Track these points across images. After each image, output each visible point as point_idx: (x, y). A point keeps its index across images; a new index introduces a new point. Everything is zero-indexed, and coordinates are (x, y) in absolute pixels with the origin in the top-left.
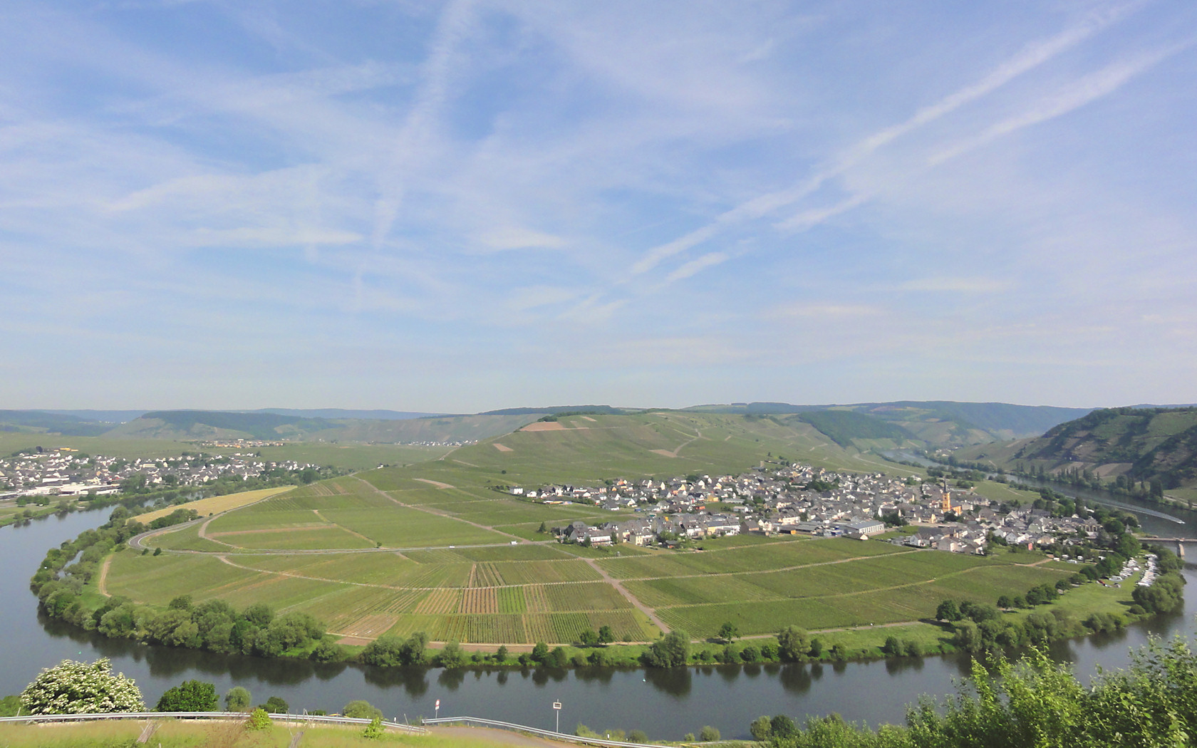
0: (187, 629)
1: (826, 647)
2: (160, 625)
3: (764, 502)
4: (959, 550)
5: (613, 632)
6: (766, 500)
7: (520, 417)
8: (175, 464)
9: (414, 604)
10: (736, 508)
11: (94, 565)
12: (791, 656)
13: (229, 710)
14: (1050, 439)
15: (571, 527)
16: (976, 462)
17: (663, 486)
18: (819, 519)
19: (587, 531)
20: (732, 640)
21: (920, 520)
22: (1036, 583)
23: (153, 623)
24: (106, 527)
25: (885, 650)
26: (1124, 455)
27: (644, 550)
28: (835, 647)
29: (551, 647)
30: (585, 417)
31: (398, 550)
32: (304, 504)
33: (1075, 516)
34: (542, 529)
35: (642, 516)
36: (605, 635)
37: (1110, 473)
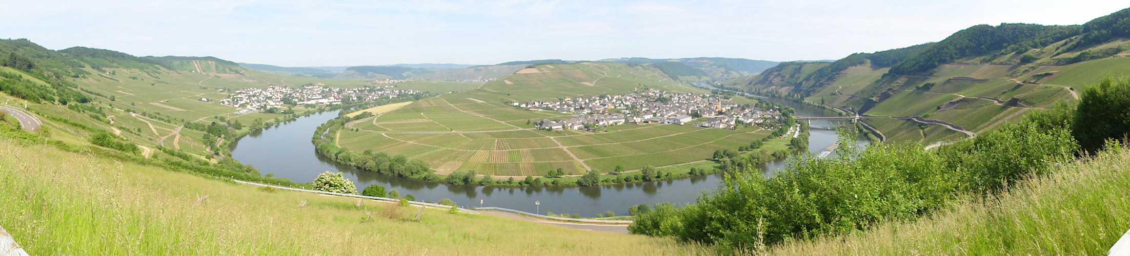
0: (371, 164)
1: (664, 174)
2: (360, 161)
3: (637, 108)
4: (723, 127)
5: (564, 171)
6: (638, 107)
7: (516, 66)
8: (361, 91)
9: (469, 158)
10: (623, 111)
11: (334, 134)
12: (648, 179)
13: (390, 198)
14: (763, 76)
15: (542, 121)
16: (732, 87)
17: (587, 101)
18: (662, 116)
19: (551, 123)
20: (621, 173)
21: (708, 114)
22: (754, 139)
23: (358, 160)
24: (337, 118)
25: (690, 173)
26: (791, 83)
27: (578, 132)
28: (668, 174)
29: (534, 178)
30: (548, 66)
31: (461, 133)
32: (415, 110)
33: (771, 110)
34: (528, 123)
35: (577, 116)
36: (560, 172)
37: (786, 91)
